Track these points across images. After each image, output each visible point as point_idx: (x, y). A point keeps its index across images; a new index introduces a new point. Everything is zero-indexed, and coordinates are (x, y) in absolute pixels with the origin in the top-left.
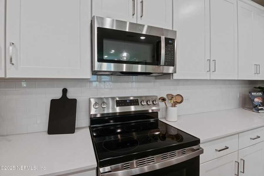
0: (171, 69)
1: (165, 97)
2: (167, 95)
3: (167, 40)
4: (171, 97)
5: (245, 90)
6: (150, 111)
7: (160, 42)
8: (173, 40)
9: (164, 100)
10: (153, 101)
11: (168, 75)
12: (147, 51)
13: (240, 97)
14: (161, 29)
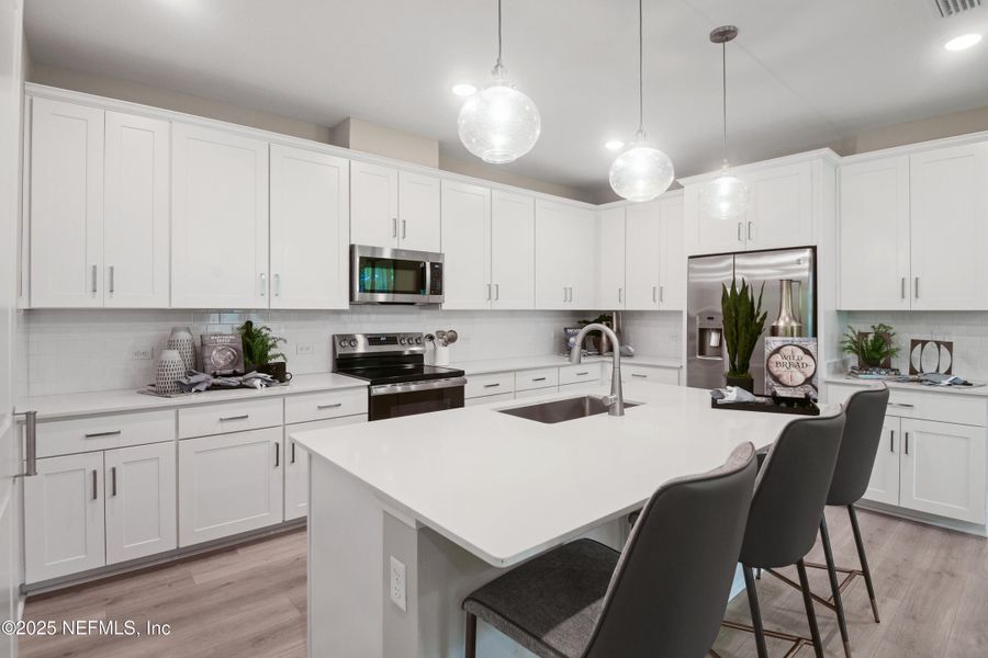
0: (434, 298)
1: (434, 334)
2: (437, 332)
3: (432, 264)
4: (441, 334)
5: (557, 326)
6: (407, 353)
7: (424, 268)
8: (441, 265)
9: (431, 338)
10: (417, 339)
11: (436, 305)
12: (408, 277)
13: (555, 337)
14: (426, 253)
